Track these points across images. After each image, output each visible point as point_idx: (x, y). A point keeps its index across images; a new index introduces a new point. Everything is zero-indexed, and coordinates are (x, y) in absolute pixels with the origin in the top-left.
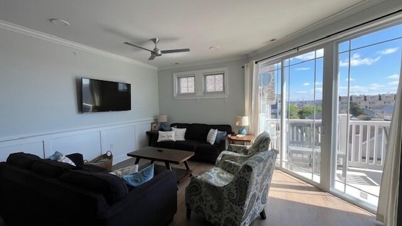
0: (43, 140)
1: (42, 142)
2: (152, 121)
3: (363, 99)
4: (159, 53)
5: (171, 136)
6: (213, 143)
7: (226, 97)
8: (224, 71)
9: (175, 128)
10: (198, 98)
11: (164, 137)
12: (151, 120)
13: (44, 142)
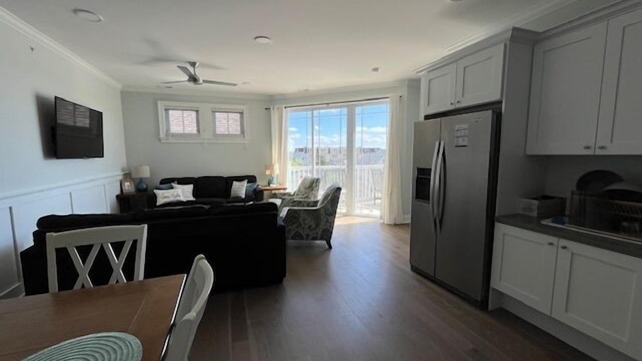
0: (10, 205)
1: (9, 210)
2: (121, 178)
3: (327, 151)
4: (201, 81)
5: (179, 196)
6: (243, 196)
7: (247, 142)
8: (243, 110)
9: (175, 184)
10: (206, 142)
11: (168, 197)
12: (118, 175)
13: (13, 209)
